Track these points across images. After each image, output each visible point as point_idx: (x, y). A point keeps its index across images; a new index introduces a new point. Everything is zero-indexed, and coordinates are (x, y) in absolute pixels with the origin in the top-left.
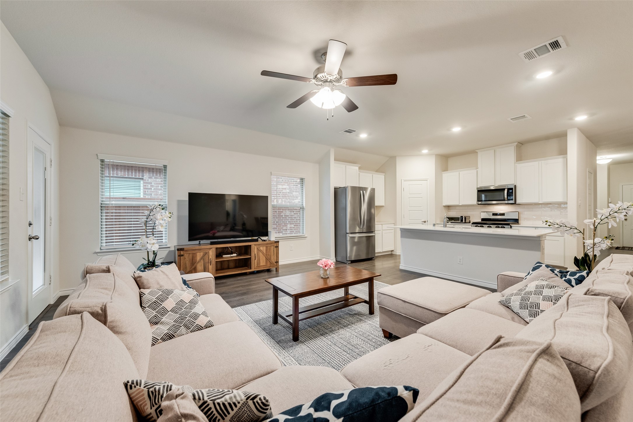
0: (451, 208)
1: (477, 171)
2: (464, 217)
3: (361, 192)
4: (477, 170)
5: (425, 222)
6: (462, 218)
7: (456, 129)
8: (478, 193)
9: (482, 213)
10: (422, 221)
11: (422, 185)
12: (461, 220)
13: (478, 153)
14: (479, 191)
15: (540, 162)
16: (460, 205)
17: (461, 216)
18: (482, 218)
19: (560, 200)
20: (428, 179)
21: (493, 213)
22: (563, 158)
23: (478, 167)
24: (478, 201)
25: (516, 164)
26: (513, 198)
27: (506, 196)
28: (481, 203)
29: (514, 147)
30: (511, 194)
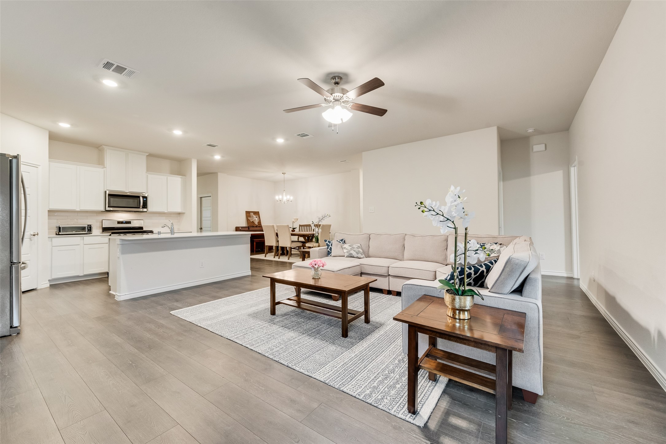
5: (34, 235)
7: (178, 133)
8: (109, 197)
11: (29, 173)
12: (88, 229)
13: (105, 150)
14: (109, 195)
15: (167, 177)
16: (78, 210)
17: (88, 225)
18: (103, 227)
19: (179, 210)
20: (39, 166)
21: (118, 222)
22: (181, 178)
23: (105, 166)
24: (108, 207)
25: (147, 174)
26: (147, 206)
27: (142, 204)
28: (111, 209)
29: (145, 157)
30: (145, 203)
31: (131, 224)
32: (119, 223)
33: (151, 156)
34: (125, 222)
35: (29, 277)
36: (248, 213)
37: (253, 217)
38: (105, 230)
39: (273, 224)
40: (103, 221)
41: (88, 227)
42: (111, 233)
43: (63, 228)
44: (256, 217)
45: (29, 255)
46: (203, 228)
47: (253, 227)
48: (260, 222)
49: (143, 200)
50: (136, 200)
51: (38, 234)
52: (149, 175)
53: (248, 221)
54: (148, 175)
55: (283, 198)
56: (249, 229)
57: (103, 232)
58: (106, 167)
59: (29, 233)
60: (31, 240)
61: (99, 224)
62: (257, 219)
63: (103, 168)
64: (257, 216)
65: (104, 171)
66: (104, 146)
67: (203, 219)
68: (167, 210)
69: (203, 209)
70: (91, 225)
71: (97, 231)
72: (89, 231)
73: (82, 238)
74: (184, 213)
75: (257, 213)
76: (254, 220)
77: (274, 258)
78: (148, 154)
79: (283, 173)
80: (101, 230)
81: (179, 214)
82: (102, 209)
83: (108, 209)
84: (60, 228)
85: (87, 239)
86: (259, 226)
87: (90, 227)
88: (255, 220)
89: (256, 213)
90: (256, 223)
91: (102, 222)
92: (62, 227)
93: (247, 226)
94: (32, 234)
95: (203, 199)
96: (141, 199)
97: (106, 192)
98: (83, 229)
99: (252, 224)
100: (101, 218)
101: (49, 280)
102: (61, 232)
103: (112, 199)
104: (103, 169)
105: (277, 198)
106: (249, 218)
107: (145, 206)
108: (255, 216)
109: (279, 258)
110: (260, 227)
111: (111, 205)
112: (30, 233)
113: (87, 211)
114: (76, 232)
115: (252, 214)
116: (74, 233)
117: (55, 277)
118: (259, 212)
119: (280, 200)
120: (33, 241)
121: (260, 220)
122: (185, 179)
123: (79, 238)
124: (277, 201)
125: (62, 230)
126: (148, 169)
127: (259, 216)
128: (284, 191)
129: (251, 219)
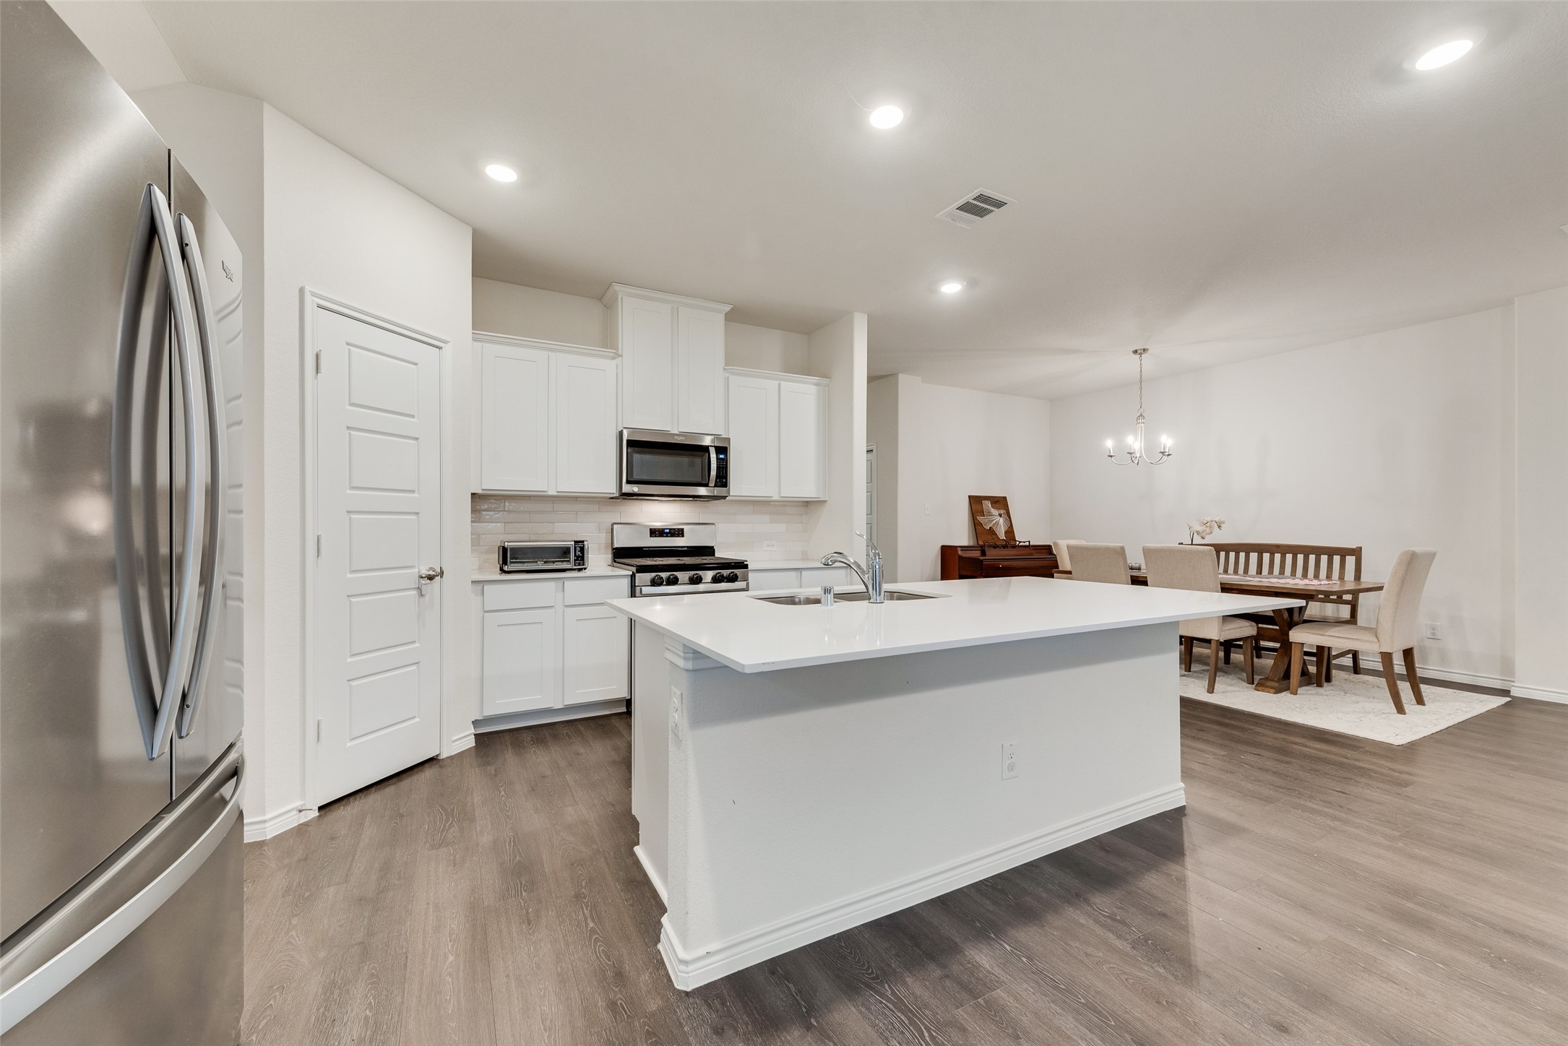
4: (617, 360)
5: (431, 578)
11: (416, 364)
12: (575, 555)
13: (620, 299)
14: (631, 443)
15: (779, 385)
16: (552, 492)
17: (576, 542)
18: (616, 546)
19: (809, 492)
20: (446, 342)
21: (651, 529)
22: (817, 385)
23: (620, 352)
24: (628, 482)
25: (727, 375)
26: (727, 479)
27: (713, 473)
28: (635, 489)
29: (722, 317)
30: (723, 468)
31: (683, 536)
32: (655, 532)
33: (740, 316)
34: (670, 529)
35: (417, 720)
36: (976, 504)
37: (990, 514)
38: (620, 554)
39: (1121, 545)
40: (615, 526)
41: (575, 548)
42: (634, 569)
43: (513, 549)
44: (1000, 515)
45: (417, 645)
47: (996, 546)
48: (1010, 532)
49: (718, 458)
50: (698, 461)
51: (442, 574)
52: (732, 378)
53: (978, 527)
54: (728, 378)
56: (983, 553)
57: (615, 561)
58: (622, 356)
59: (416, 570)
60: (422, 595)
61: (603, 538)
62: (1001, 520)
63: (613, 358)
64: (1002, 512)
65: (617, 365)
66: (617, 287)
68: (780, 493)
70: (583, 542)
71: (598, 560)
72: (577, 560)
73: (560, 584)
74: (825, 502)
75: (1000, 502)
76: (994, 525)
78: (729, 309)
79: (1135, 352)
80: (609, 556)
81: (808, 505)
82: (612, 489)
83: (627, 488)
84: (505, 550)
85: (574, 587)
86: (1008, 543)
87: (582, 549)
88: (997, 523)
89: (998, 501)
90: (1002, 536)
91: (612, 529)
92: (511, 549)
94: (424, 572)
96: (711, 456)
97: (621, 433)
98: (565, 552)
99: (989, 539)
100: (609, 517)
101: (476, 723)
102: (508, 563)
103: (637, 457)
104: (614, 362)
105: (1110, 444)
106: (980, 519)
107: (722, 480)
108: (995, 512)
110: (1011, 546)
111: (636, 477)
112: (419, 572)
113: (576, 497)
114: (545, 562)
115: (987, 504)
116: (540, 566)
117: (490, 711)
118: (1006, 497)
119: (1130, 453)
120: (427, 597)
121: (1011, 526)
122: (827, 388)
123: (552, 584)
124: (1112, 454)
125: (510, 558)
126: (732, 360)
127: (1008, 510)
128: (1138, 418)
129: (986, 520)
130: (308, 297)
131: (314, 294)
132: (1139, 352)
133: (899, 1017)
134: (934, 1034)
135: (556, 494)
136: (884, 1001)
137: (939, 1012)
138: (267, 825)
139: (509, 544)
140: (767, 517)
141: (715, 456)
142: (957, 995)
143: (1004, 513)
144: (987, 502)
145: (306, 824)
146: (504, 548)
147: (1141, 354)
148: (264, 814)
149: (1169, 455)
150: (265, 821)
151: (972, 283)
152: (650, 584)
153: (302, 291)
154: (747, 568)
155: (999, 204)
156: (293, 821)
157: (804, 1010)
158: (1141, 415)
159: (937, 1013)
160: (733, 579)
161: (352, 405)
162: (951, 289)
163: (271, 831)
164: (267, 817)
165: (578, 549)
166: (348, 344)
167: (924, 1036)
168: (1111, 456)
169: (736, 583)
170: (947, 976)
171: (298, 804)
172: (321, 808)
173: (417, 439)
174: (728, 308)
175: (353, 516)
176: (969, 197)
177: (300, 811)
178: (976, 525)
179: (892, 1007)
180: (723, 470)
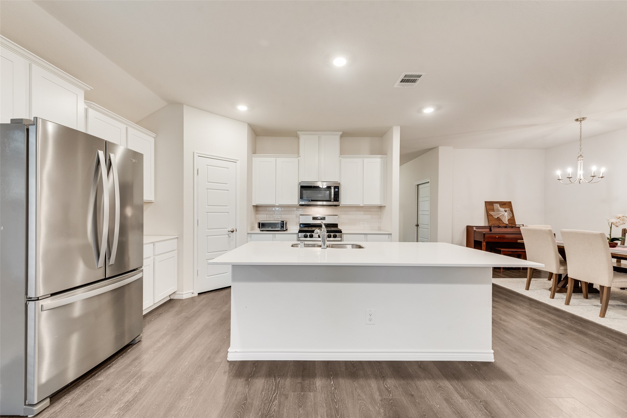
0: (260, 209)
1: (299, 160)
2: (285, 222)
3: (101, 154)
4: (298, 158)
5: (232, 232)
6: (283, 224)
8: (301, 189)
9: (300, 216)
10: (228, 230)
11: (228, 168)
12: (281, 226)
13: (300, 136)
14: (302, 187)
15: (363, 160)
17: (281, 221)
18: (300, 223)
19: (377, 202)
20: (238, 160)
21: (313, 217)
22: (381, 158)
23: (300, 155)
25: (341, 158)
26: (339, 198)
27: (332, 196)
28: (304, 203)
29: (338, 137)
30: (337, 194)
31: (325, 220)
33: (345, 135)
34: (320, 217)
35: (228, 273)
36: (489, 205)
37: (498, 210)
44: (506, 211)
46: (419, 225)
47: (499, 227)
48: (512, 220)
49: (335, 191)
51: (236, 230)
52: (343, 159)
53: (490, 217)
54: (341, 160)
55: (575, 173)
56: (491, 230)
60: (229, 237)
61: (298, 220)
62: (506, 214)
64: (507, 209)
66: (299, 132)
67: (420, 213)
68: (363, 203)
69: (420, 199)
74: (385, 206)
75: (507, 205)
76: (501, 216)
77: (553, 297)
79: (577, 120)
80: (299, 226)
81: (380, 208)
82: (297, 203)
83: (301, 203)
86: (510, 225)
88: (503, 215)
89: (505, 204)
90: (506, 221)
93: (487, 225)
94: (230, 230)
95: (420, 186)
96: (332, 190)
97: (299, 184)
99: (497, 223)
100: (296, 213)
102: (261, 228)
103: (304, 191)
105: (559, 173)
106: (492, 213)
107: (337, 199)
108: (502, 209)
109: (568, 303)
110: (512, 227)
111: (303, 198)
114: (272, 228)
118: (511, 202)
119: (569, 178)
120: (231, 237)
121: (513, 216)
122: (386, 159)
123: (272, 235)
124: (560, 178)
125: (262, 225)
126: (342, 152)
127: (512, 208)
128: (578, 157)
129: (495, 214)
130: (195, 154)
131: (197, 153)
132: (579, 120)
133: (273, 387)
134: (277, 395)
135: (278, 205)
136: (274, 382)
137: (286, 391)
138: (184, 295)
139: (261, 222)
140: (362, 213)
141: (333, 190)
142: (297, 389)
143: (508, 210)
144: (497, 205)
145: (194, 297)
146: (259, 223)
147: (581, 121)
148: (183, 292)
149: (602, 177)
150: (183, 294)
151: (439, 108)
152: (303, 237)
153: (194, 153)
154: (342, 233)
155: (420, 76)
156: (190, 296)
157: (251, 376)
158: (581, 156)
159: (285, 391)
160: (335, 236)
161: (208, 182)
162: (429, 111)
163: (185, 297)
164: (184, 293)
165: (282, 224)
166: (207, 165)
167: (274, 395)
168: (560, 180)
169: (336, 238)
170: (301, 383)
171: (192, 291)
172: (199, 294)
173: (228, 190)
174: (341, 133)
175: (208, 214)
176: (402, 77)
177: (192, 293)
178: (489, 216)
179: (274, 384)
180: (337, 195)
